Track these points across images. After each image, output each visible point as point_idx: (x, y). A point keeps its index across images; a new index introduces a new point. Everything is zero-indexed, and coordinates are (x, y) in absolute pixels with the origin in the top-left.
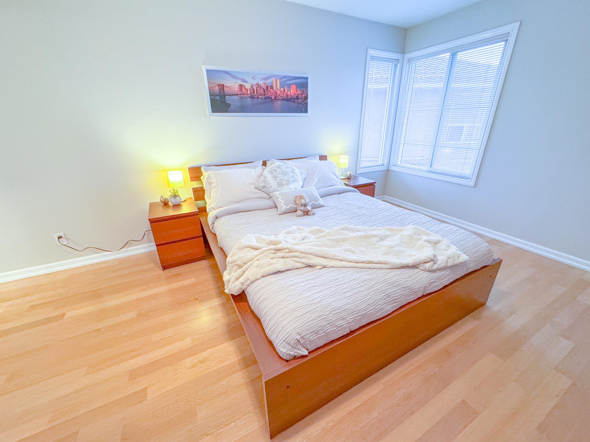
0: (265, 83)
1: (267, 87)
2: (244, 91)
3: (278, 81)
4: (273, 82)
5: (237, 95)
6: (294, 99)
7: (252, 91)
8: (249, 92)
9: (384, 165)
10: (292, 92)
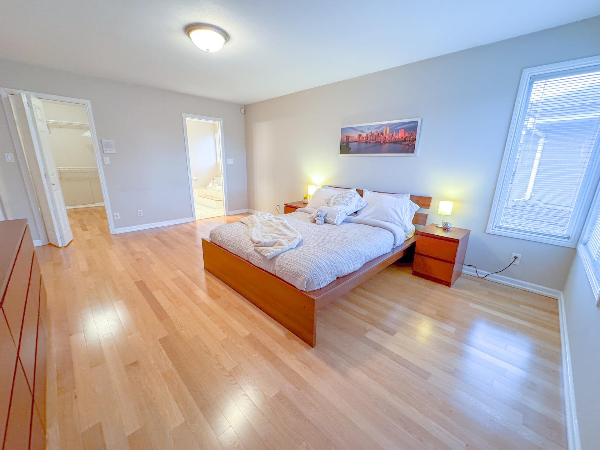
0: (377, 132)
1: (379, 134)
2: (361, 138)
3: (388, 128)
4: (383, 130)
5: (356, 142)
6: (402, 141)
7: (367, 138)
8: (364, 139)
10: (400, 135)
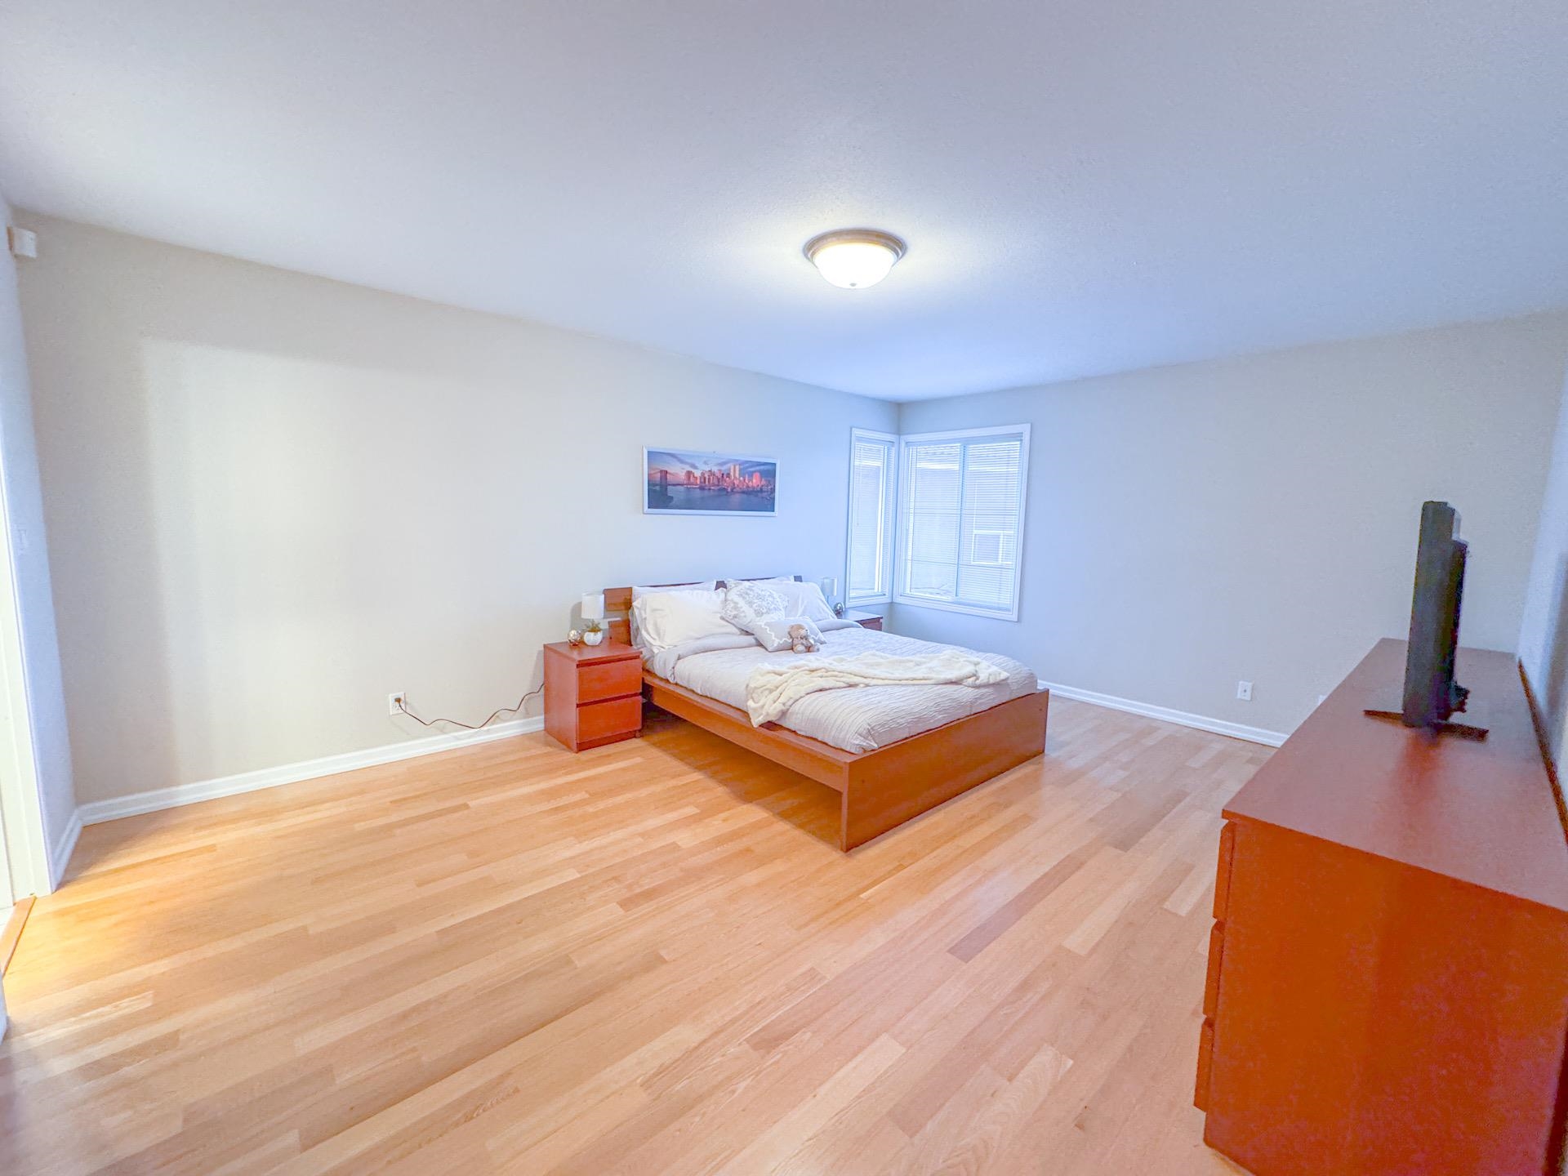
0: (720, 470)
1: (723, 474)
2: (692, 479)
3: (737, 467)
4: (730, 469)
5: (682, 485)
6: (758, 492)
7: (703, 480)
8: (698, 482)
9: (884, 595)
10: (755, 482)
